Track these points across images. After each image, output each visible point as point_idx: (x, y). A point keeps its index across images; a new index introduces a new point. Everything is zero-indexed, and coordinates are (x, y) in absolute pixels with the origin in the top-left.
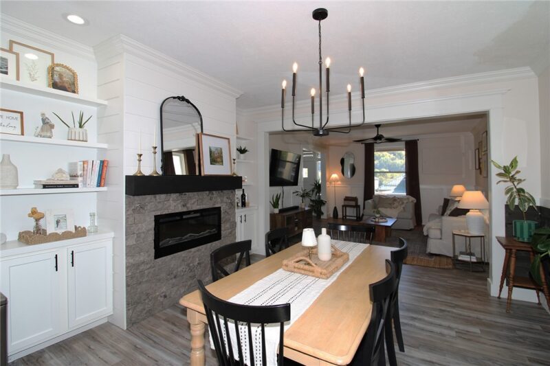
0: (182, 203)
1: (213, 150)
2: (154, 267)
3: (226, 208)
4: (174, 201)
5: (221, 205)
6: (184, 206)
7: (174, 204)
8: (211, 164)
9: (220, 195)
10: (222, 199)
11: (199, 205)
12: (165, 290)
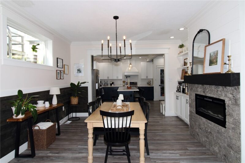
0: (203, 90)
1: (212, 54)
2: (195, 117)
3: (229, 103)
4: (200, 88)
5: (225, 98)
6: (204, 92)
7: (200, 90)
8: (210, 65)
9: (224, 90)
10: (226, 93)
11: (210, 94)
12: (197, 131)
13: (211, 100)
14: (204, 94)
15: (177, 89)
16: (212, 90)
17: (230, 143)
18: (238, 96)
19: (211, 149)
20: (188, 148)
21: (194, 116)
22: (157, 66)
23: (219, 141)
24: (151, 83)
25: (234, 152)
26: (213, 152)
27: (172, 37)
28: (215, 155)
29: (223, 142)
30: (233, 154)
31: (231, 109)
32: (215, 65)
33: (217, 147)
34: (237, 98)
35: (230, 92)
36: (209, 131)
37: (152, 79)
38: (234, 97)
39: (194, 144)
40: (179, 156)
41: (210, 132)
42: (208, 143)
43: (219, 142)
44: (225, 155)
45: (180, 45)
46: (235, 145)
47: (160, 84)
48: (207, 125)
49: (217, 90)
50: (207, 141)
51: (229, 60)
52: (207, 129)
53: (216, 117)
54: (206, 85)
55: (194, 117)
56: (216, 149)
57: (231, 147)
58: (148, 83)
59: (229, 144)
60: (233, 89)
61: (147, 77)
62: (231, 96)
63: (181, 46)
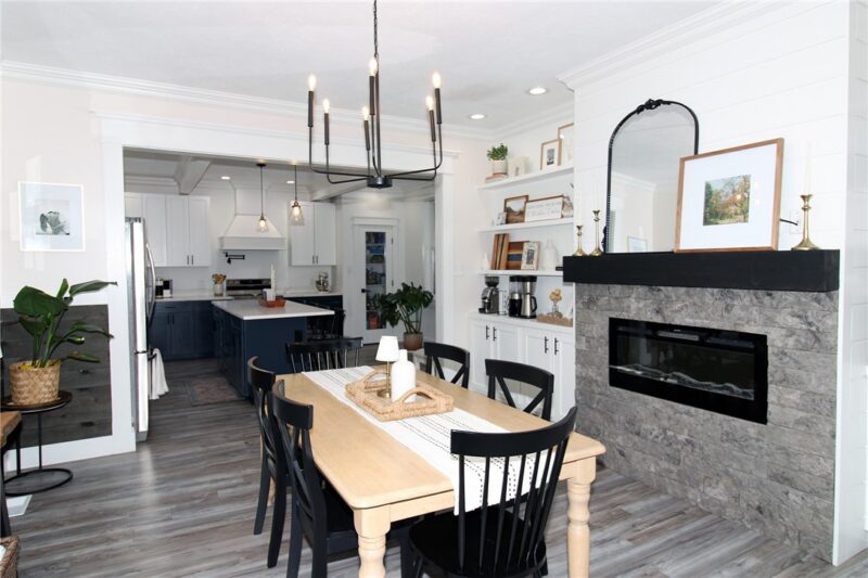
0: (655, 306)
2: (607, 396)
3: (786, 345)
4: (638, 299)
5: (766, 329)
6: (658, 312)
7: (638, 304)
8: (706, 222)
9: (762, 303)
10: (769, 313)
11: (692, 318)
12: (621, 444)
13: (696, 338)
14: (658, 319)
15: (484, 303)
16: (703, 303)
17: (785, 467)
18: (829, 322)
19: (690, 496)
20: (625, 508)
21: (600, 394)
22: (353, 218)
23: (730, 466)
24: (330, 280)
25: (801, 493)
26: (703, 502)
27: (475, 117)
28: (710, 513)
29: (751, 466)
30: (798, 500)
31: (791, 362)
32: (740, 221)
33: (721, 486)
34: (821, 330)
35: (789, 310)
36: (682, 437)
37: (334, 267)
38: (810, 324)
39: (624, 488)
40: (633, 547)
41: (689, 442)
42: (674, 476)
43: (731, 470)
44: (759, 509)
45: (494, 149)
46: (810, 473)
47: (364, 286)
48: (669, 418)
49: (727, 305)
50: (672, 472)
51: (804, 209)
52: (670, 433)
53: (714, 391)
54: (670, 288)
55: (604, 398)
56: (718, 492)
57: (787, 479)
58: (318, 283)
59: (782, 470)
60: (803, 299)
61: (315, 259)
62: (793, 322)
63: (499, 153)
